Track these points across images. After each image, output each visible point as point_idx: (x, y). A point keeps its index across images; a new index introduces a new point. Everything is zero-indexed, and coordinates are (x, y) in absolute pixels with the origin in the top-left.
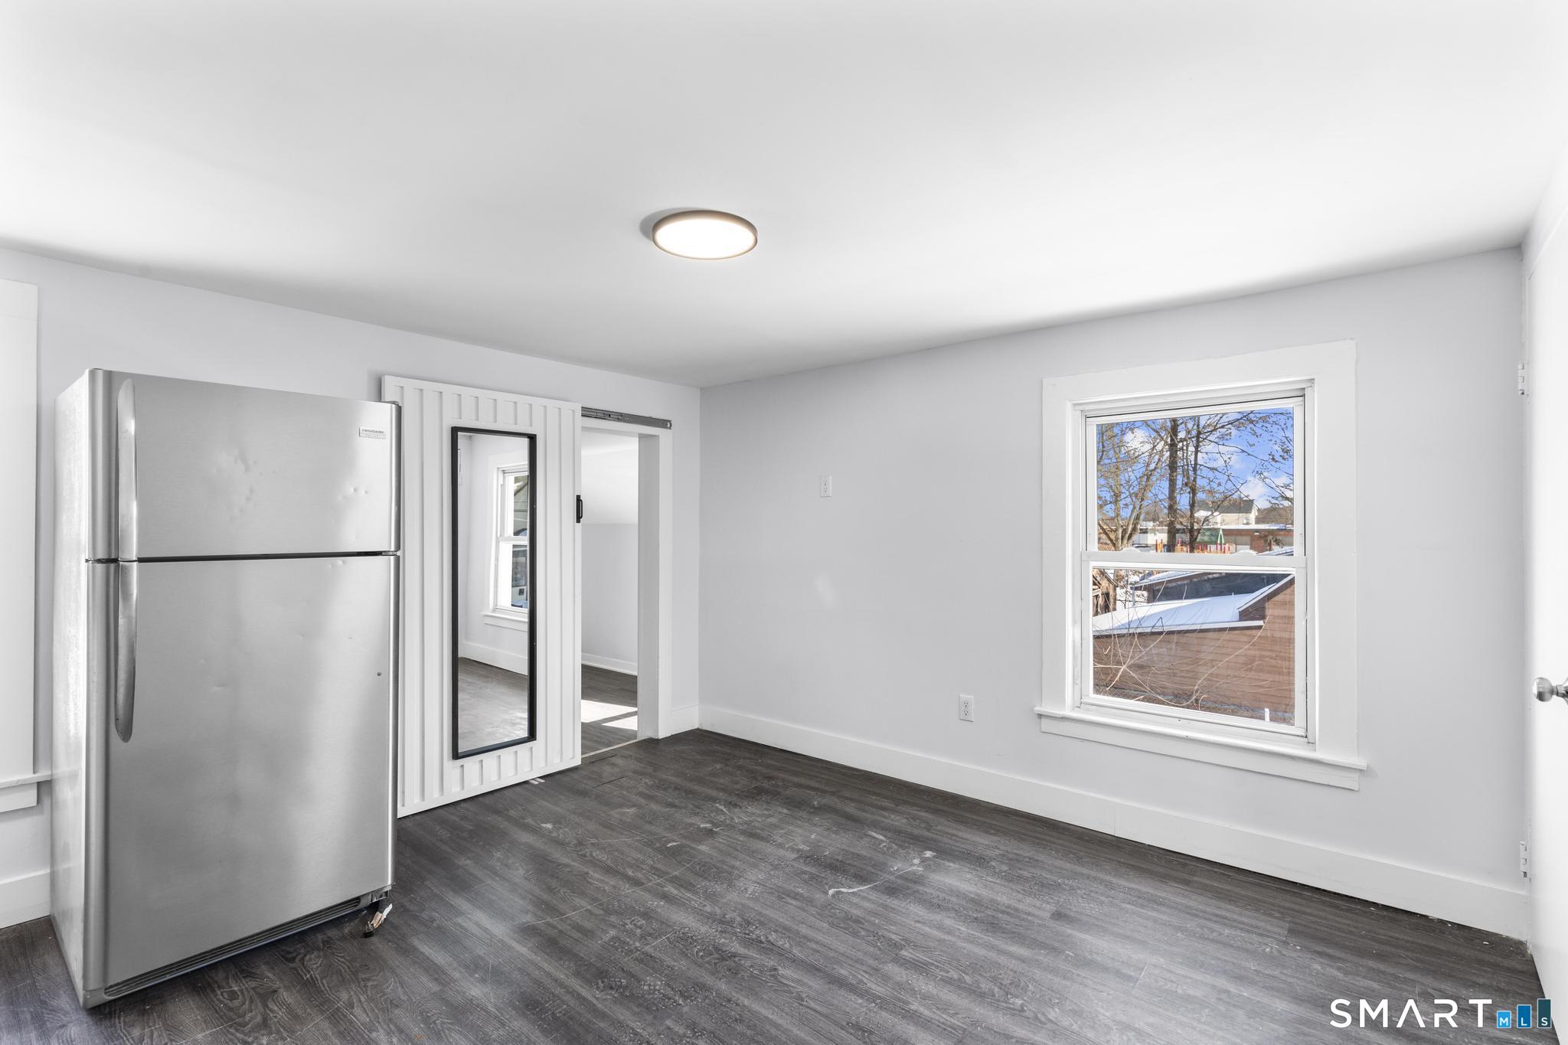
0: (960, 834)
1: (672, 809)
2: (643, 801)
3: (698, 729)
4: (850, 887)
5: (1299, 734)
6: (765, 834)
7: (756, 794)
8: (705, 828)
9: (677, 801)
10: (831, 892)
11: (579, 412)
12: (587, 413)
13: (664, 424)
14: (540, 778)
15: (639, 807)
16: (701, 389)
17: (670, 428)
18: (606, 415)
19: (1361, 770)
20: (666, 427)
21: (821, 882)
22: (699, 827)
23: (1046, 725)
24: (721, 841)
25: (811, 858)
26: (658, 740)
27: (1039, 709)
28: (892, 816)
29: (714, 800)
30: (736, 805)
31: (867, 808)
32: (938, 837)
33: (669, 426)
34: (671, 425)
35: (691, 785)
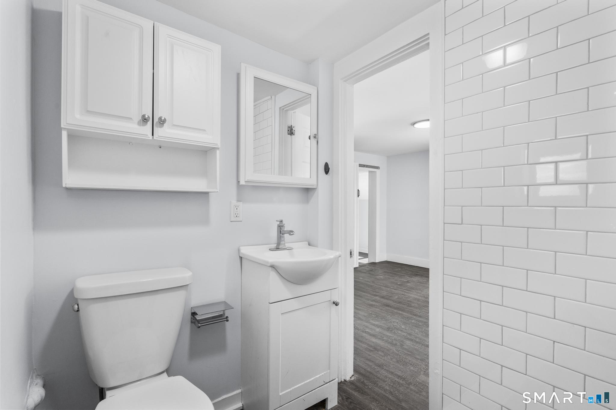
1: (394, 277)
2: (383, 275)
3: (386, 261)
7: (416, 275)
9: (393, 275)
11: (358, 165)
13: (377, 168)
16: (387, 157)
18: (364, 166)
26: (376, 263)
30: (411, 277)
34: (379, 168)
35: (395, 273)
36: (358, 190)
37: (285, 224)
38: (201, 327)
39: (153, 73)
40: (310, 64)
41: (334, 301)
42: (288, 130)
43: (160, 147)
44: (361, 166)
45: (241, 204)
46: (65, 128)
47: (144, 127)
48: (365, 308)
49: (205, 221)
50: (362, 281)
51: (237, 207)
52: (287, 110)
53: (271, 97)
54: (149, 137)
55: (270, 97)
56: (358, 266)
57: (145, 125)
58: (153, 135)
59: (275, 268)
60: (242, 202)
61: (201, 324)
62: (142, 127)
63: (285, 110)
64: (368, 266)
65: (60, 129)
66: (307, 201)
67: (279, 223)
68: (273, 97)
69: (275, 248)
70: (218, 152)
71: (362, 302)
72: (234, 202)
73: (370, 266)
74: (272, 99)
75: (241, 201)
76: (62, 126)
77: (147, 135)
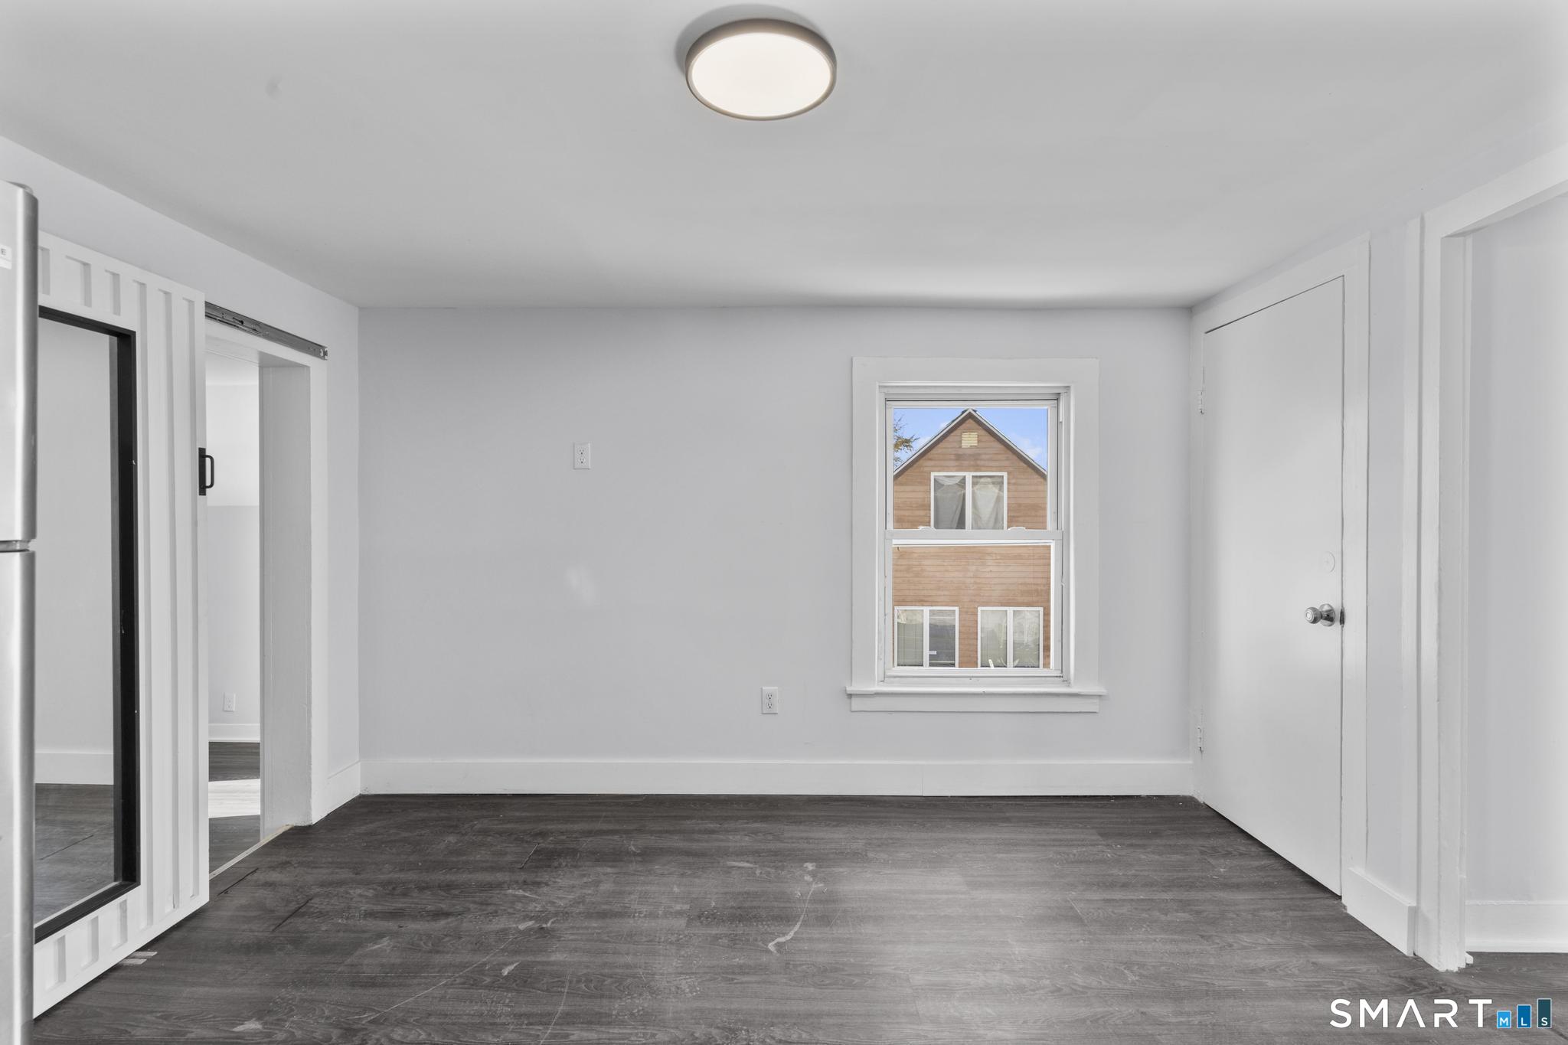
0: (812, 835)
1: (449, 920)
2: (392, 925)
3: (361, 797)
4: (784, 934)
5: (1056, 675)
6: (617, 908)
7: (547, 860)
8: (530, 929)
9: (443, 906)
10: (771, 946)
11: (201, 310)
12: (215, 313)
13: (315, 349)
14: (143, 949)
15: (393, 935)
16: (361, 309)
17: (323, 358)
18: (238, 321)
19: (1100, 696)
20: (319, 357)
21: (748, 940)
22: (520, 932)
23: (857, 704)
24: (571, 937)
25: (702, 916)
26: (310, 827)
27: (850, 689)
28: (731, 837)
29: (499, 886)
30: (538, 884)
31: (696, 836)
32: (794, 845)
33: (322, 354)
34: (325, 353)
35: (440, 877)
36: (202, 454)
44: (212, 312)
64: (273, 868)
73: (284, 865)
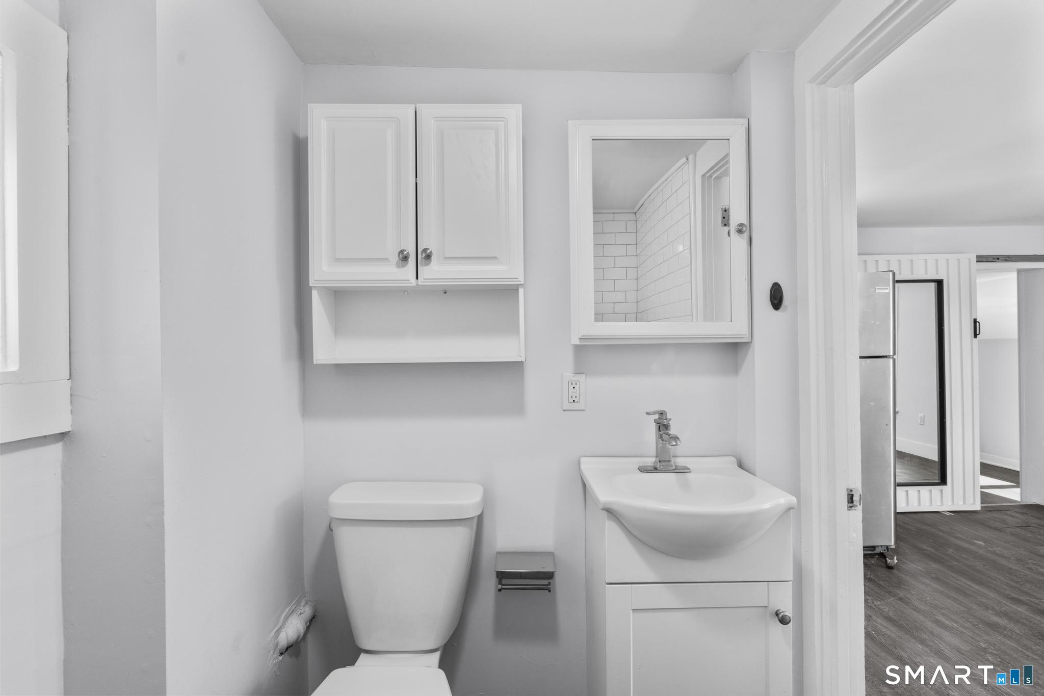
11: (975, 259)
18: (996, 259)
36: (975, 321)
37: (671, 419)
38: (502, 590)
39: (416, 184)
40: (736, 71)
41: (779, 610)
42: (724, 218)
43: (445, 293)
44: (981, 259)
45: (582, 378)
46: (315, 287)
47: (405, 268)
48: (966, 628)
49: (517, 408)
50: (981, 551)
51: (574, 383)
52: (718, 178)
53: (687, 159)
54: (412, 283)
55: (684, 159)
56: (980, 509)
57: (405, 266)
58: (417, 278)
59: (614, 515)
60: (584, 375)
61: (502, 585)
62: (401, 269)
63: (713, 177)
64: (1017, 512)
65: (310, 289)
66: (735, 369)
67: (657, 416)
68: (691, 157)
69: (653, 465)
70: (521, 291)
71: (962, 608)
72: (569, 375)
73: (1023, 513)
74: (688, 163)
75: (583, 373)
76: (311, 285)
77: (409, 280)
